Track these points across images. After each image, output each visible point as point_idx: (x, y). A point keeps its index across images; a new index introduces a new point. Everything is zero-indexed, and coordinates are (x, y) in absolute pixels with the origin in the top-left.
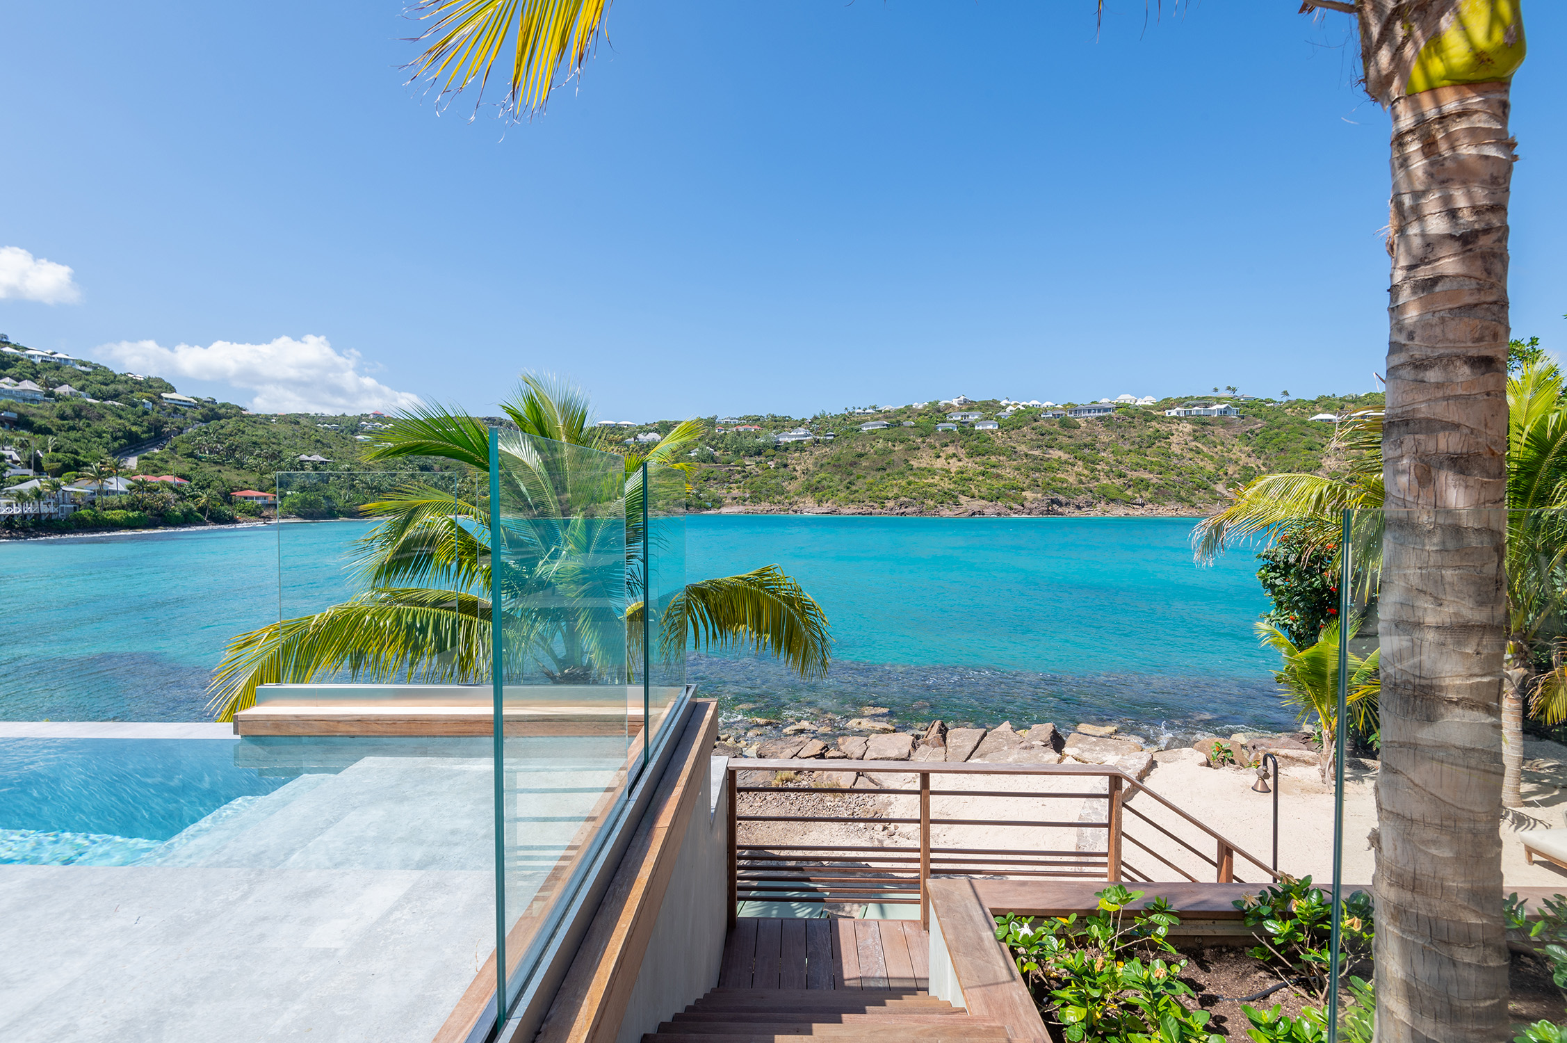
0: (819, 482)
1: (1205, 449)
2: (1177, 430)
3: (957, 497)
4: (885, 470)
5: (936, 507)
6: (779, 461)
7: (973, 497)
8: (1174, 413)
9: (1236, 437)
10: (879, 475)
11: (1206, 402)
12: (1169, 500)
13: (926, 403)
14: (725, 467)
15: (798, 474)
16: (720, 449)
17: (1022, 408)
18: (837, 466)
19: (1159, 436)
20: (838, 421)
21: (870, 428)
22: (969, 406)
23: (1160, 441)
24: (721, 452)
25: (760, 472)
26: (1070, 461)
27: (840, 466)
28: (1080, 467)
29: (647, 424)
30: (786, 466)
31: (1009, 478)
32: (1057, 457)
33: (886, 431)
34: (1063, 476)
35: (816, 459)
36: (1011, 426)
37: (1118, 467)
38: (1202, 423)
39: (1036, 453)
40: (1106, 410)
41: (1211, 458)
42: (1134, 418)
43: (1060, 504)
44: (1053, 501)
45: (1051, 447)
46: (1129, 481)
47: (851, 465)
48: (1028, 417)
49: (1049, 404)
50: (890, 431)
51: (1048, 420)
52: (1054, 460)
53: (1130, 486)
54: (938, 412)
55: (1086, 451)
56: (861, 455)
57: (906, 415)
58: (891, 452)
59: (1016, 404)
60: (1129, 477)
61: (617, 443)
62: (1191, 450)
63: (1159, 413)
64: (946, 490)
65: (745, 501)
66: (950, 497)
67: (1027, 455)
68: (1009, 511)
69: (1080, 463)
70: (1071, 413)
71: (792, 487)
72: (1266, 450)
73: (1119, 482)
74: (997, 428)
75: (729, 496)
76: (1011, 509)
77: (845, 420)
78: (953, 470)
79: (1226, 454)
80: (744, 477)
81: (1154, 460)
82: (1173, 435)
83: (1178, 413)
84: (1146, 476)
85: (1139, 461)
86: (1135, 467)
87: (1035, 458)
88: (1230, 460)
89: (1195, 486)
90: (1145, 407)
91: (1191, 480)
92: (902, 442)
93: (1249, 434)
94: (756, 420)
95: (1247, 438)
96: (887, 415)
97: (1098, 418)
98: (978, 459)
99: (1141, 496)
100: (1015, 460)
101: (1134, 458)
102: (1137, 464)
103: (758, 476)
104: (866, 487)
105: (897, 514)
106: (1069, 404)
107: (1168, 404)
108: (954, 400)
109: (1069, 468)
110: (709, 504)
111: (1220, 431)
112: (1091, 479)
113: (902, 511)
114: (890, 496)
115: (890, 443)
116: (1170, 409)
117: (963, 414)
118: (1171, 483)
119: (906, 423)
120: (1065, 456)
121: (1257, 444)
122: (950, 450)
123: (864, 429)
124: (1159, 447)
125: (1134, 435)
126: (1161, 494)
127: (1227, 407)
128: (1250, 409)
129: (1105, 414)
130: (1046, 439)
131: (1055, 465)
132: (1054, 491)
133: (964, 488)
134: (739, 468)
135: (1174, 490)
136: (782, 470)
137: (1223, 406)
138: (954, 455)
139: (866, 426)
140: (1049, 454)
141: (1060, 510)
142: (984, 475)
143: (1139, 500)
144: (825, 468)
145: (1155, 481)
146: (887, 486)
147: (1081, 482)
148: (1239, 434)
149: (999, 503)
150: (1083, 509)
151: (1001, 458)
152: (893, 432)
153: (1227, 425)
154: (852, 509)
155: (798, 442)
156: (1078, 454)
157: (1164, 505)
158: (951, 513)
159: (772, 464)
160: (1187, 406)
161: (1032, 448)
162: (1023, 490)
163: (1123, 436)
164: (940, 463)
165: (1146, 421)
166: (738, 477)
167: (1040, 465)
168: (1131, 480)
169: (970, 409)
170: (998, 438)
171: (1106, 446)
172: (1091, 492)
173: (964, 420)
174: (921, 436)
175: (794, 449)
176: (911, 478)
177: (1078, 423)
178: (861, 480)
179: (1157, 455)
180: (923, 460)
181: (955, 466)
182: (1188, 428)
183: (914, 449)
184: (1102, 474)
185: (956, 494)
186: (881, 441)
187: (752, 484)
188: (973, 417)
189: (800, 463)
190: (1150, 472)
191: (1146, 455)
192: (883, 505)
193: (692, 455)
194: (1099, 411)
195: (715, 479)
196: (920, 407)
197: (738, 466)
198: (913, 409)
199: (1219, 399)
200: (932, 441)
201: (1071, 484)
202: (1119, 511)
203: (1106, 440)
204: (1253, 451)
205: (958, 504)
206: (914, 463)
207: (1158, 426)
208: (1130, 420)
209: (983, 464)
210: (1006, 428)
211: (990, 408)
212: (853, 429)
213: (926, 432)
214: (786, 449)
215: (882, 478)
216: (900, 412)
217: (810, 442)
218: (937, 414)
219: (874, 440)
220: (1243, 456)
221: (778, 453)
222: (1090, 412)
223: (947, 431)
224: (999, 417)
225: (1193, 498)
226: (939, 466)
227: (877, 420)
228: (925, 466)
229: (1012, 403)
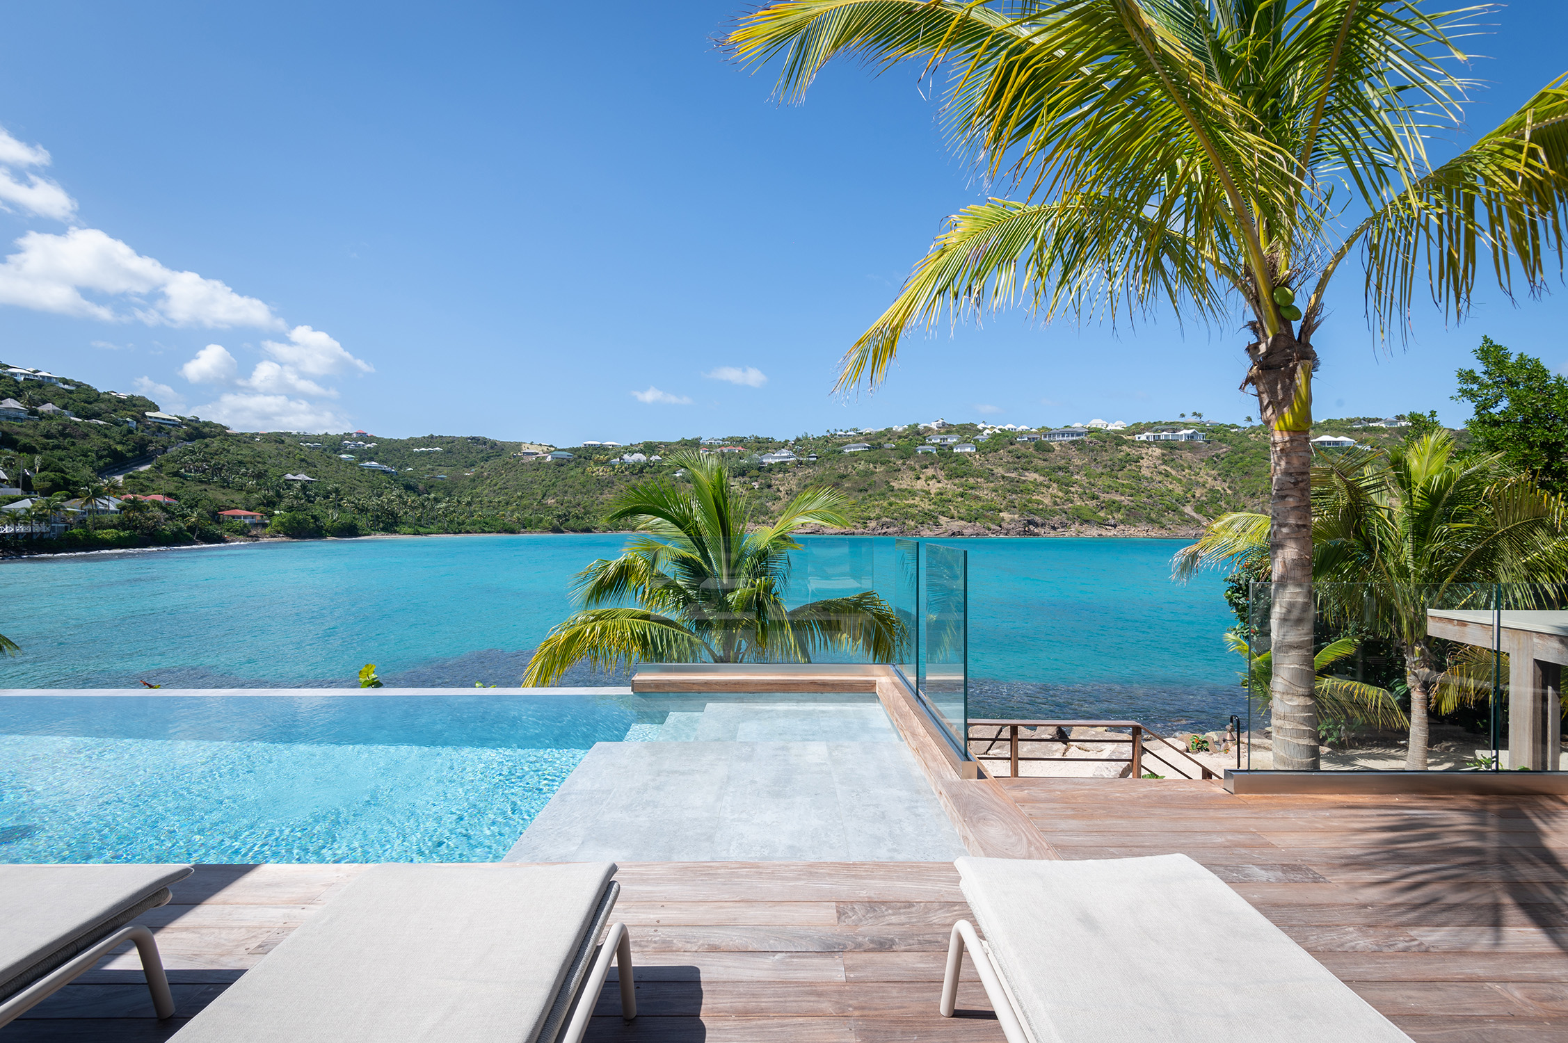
1: (1173, 473)
2: (1147, 454)
3: (937, 518)
4: (867, 491)
5: (917, 527)
6: (763, 481)
7: (953, 518)
8: (1143, 438)
9: (1202, 461)
10: (861, 496)
11: (1174, 427)
12: (1140, 521)
13: (906, 426)
15: (781, 495)
17: (998, 432)
18: (819, 486)
19: (1129, 460)
20: (821, 443)
21: (852, 450)
22: (948, 429)
23: (1130, 465)
26: (1046, 483)
28: (1054, 487)
29: (631, 445)
30: (769, 486)
31: (987, 500)
32: (1032, 480)
33: (868, 453)
34: (1038, 498)
35: (800, 480)
36: (988, 449)
37: (1091, 489)
38: (1170, 447)
39: (1013, 475)
40: (1079, 434)
41: (1180, 481)
42: (1106, 442)
43: (1036, 525)
44: (1030, 522)
45: (1027, 470)
46: (1102, 503)
47: (833, 486)
48: (1004, 440)
49: (1025, 427)
50: (871, 453)
51: (1023, 443)
52: (1030, 482)
53: (1102, 508)
54: (917, 434)
55: (1060, 474)
56: (843, 477)
57: (886, 438)
58: (873, 473)
59: (992, 428)
60: (1102, 499)
61: (603, 463)
62: (1161, 473)
63: (1129, 437)
64: (927, 511)
66: (929, 518)
67: (1003, 477)
68: (987, 532)
69: (1055, 485)
70: (1045, 437)
71: (775, 507)
72: (1232, 474)
73: (1092, 504)
74: (974, 450)
76: (989, 529)
77: (827, 442)
78: (933, 491)
79: (1193, 477)
81: (1125, 482)
82: (1143, 458)
83: (1148, 437)
84: (1118, 498)
85: (1111, 483)
86: (1107, 490)
87: (1012, 480)
88: (1197, 483)
89: (1164, 508)
90: (1116, 432)
91: (1160, 502)
92: (883, 464)
93: (1215, 458)
94: (740, 441)
95: (1213, 462)
96: (868, 437)
97: (1071, 442)
98: (957, 481)
99: (1114, 518)
100: (992, 482)
101: (1106, 481)
102: (1109, 487)
105: (879, 534)
106: (1043, 428)
107: (1139, 428)
108: (933, 423)
109: (1044, 490)
111: (1188, 455)
112: (1066, 501)
113: (883, 531)
114: (872, 516)
115: (872, 465)
116: (1140, 434)
117: (942, 437)
118: (1142, 505)
119: (886, 446)
120: (1040, 479)
121: (1223, 468)
122: (930, 472)
123: (846, 451)
124: (1130, 470)
125: (1106, 458)
126: (1133, 516)
127: (1194, 432)
128: (1215, 434)
129: (1077, 438)
130: (1021, 462)
131: (1031, 487)
132: (1030, 512)
133: (944, 509)
135: (1144, 512)
136: (766, 490)
137: (1190, 432)
138: (934, 477)
139: (848, 448)
140: (1025, 476)
141: (1036, 531)
142: (962, 497)
143: (1112, 522)
144: (808, 488)
145: (1126, 503)
146: (869, 507)
147: (1056, 504)
148: (1206, 458)
149: (978, 524)
150: (1058, 530)
151: (979, 480)
152: (875, 454)
153: (1194, 449)
155: (782, 463)
156: (1053, 477)
157: (1135, 526)
158: (931, 533)
159: (756, 485)
160: (1156, 431)
161: (1008, 471)
162: (1000, 511)
163: (1095, 460)
164: (920, 484)
165: (1117, 445)
167: (1016, 487)
168: (1104, 502)
169: (948, 432)
170: (976, 461)
171: (1080, 469)
172: (1066, 513)
173: (943, 443)
174: (902, 458)
175: (778, 470)
176: (893, 499)
177: (1052, 446)
179: (1128, 477)
180: (904, 482)
181: (934, 487)
182: (1158, 452)
183: (895, 471)
184: (1075, 496)
185: (936, 514)
188: (951, 440)
189: (784, 484)
190: (1122, 495)
191: (1117, 478)
192: (865, 525)
193: (678, 475)
194: (1072, 436)
196: (900, 429)
198: (893, 432)
199: (1187, 424)
200: (912, 463)
201: (1047, 506)
202: (1093, 532)
203: (1079, 463)
204: (1219, 475)
205: (938, 525)
206: (895, 484)
207: (1128, 450)
208: (1102, 444)
209: (962, 486)
210: (984, 451)
211: (968, 431)
212: (835, 451)
213: (906, 454)
214: (770, 470)
215: (864, 499)
216: (881, 435)
217: (793, 463)
218: (916, 437)
219: (856, 462)
220: (1210, 479)
221: (762, 474)
222: (1063, 436)
223: (927, 453)
224: (977, 440)
225: (1163, 520)
226: (919, 487)
227: (858, 442)
228: (906, 487)
229: (989, 427)
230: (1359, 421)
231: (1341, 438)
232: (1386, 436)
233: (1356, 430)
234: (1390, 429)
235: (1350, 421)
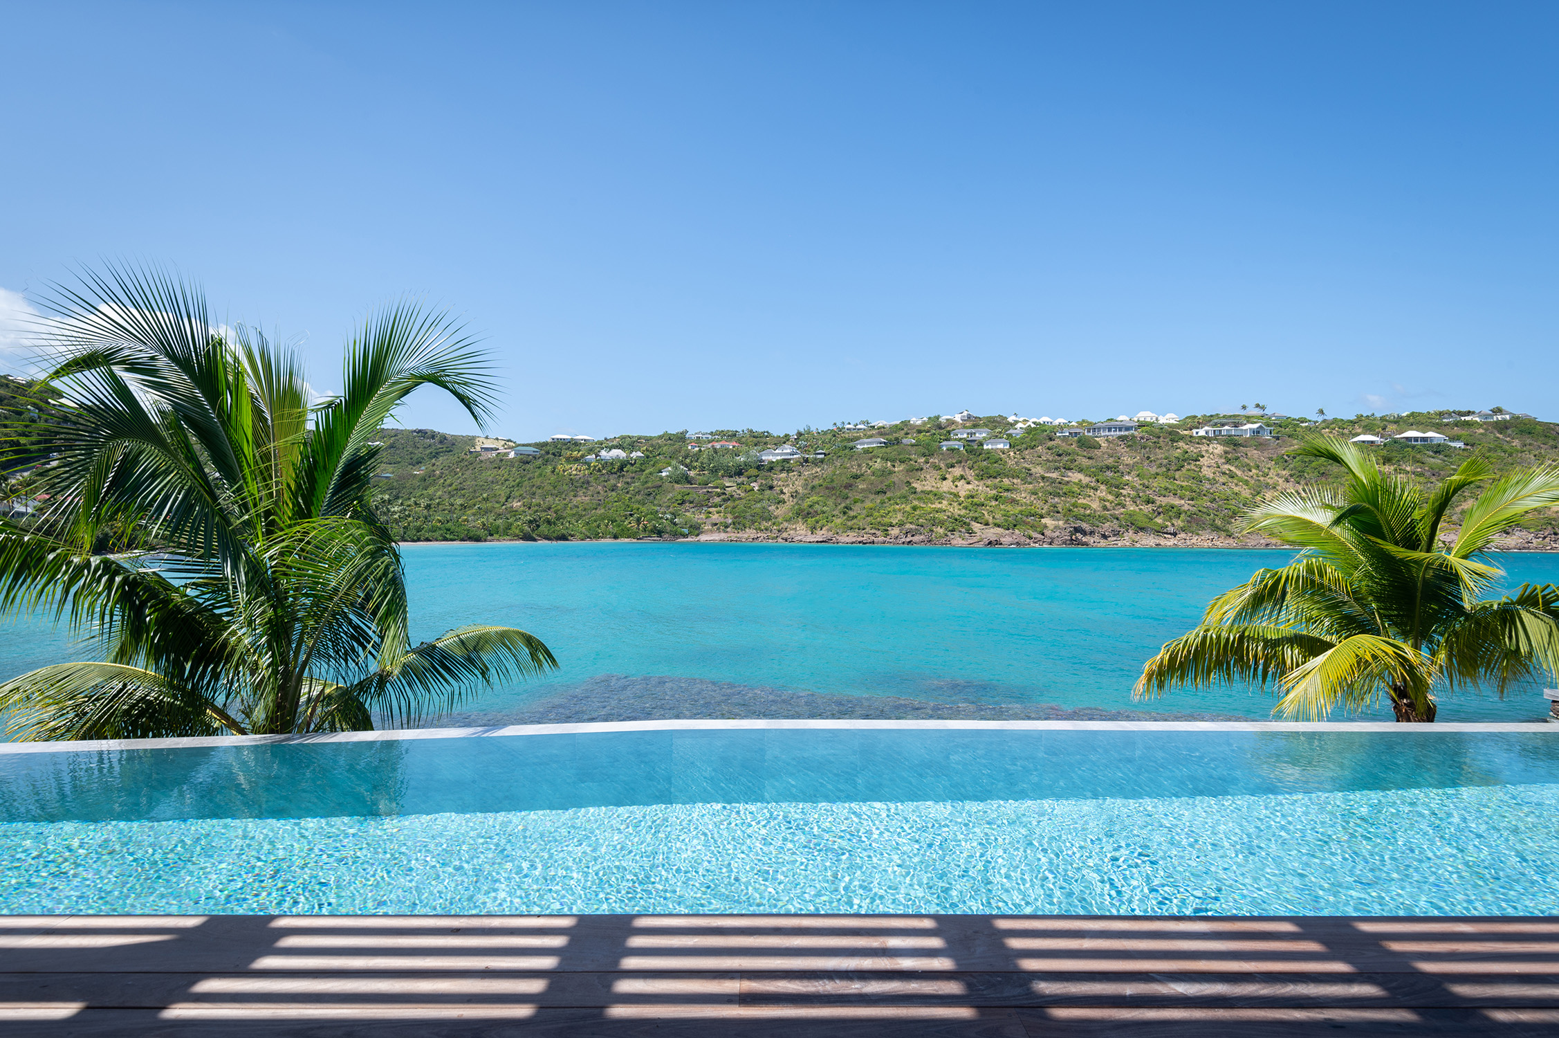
0: (811, 506)
1: (1239, 473)
2: (1207, 451)
3: (969, 525)
4: (885, 493)
5: (946, 535)
6: (763, 481)
7: (987, 524)
8: (1202, 432)
9: (1271, 459)
10: (879, 499)
11: (1236, 422)
12: (1204, 529)
13: (925, 419)
14: (702, 488)
15: (786, 497)
16: (695, 468)
17: (1033, 426)
18: (830, 488)
19: (1186, 459)
20: (829, 436)
21: (866, 446)
22: (974, 422)
23: (1189, 464)
24: (696, 472)
25: (742, 494)
26: (1092, 484)
27: (833, 488)
28: (1103, 492)
29: (606, 439)
30: (771, 488)
31: (1026, 504)
32: (1077, 481)
33: (884, 450)
34: (1085, 501)
35: (806, 480)
36: (1024, 446)
37: (1144, 492)
38: (1233, 443)
39: (1054, 475)
40: (1128, 429)
41: (1247, 483)
42: (1159, 437)
43: (1084, 533)
44: (1077, 530)
45: (1070, 469)
46: (1159, 508)
47: (846, 487)
48: (1039, 435)
49: (1062, 421)
50: (888, 450)
51: (1064, 439)
52: (1075, 483)
53: (1159, 514)
54: (940, 429)
55: (1109, 474)
56: (856, 477)
57: (903, 432)
58: (891, 473)
59: (1025, 421)
60: (1158, 503)
61: (577, 460)
62: (1224, 473)
63: (1186, 432)
64: (957, 517)
65: (727, 527)
66: (959, 524)
67: (1043, 478)
68: (1028, 540)
69: (1103, 487)
70: (1089, 432)
71: (780, 511)
72: (1305, 474)
73: (1147, 509)
74: (1008, 447)
75: (708, 521)
76: (1030, 538)
77: (835, 436)
78: (962, 494)
79: (1262, 479)
80: (724, 500)
81: (1184, 484)
82: (1203, 456)
83: (1207, 433)
84: (1177, 502)
85: (1167, 485)
86: (1164, 492)
87: (1053, 481)
88: (1267, 486)
89: (1230, 513)
90: (1170, 426)
91: (1226, 506)
92: (902, 462)
93: (1285, 457)
94: (733, 435)
95: (1283, 461)
96: (882, 431)
97: (1120, 438)
98: (989, 482)
99: (1173, 525)
100: (1030, 483)
101: (1161, 482)
102: (1166, 489)
103: (740, 499)
104: (865, 512)
105: (904, 543)
106: (1083, 421)
107: (1195, 422)
108: (956, 416)
109: (1091, 493)
110: (686, 531)
111: (1254, 453)
112: (1117, 505)
113: (908, 540)
114: (894, 522)
115: (889, 464)
116: (1198, 428)
117: (969, 431)
118: (1205, 510)
119: (905, 441)
120: (1086, 480)
121: (1295, 468)
122: (957, 471)
123: (859, 447)
124: (1189, 470)
125: (1160, 456)
126: (1195, 522)
127: (1261, 427)
128: (1285, 428)
129: (1127, 433)
130: (1063, 460)
131: (1076, 489)
132: (1077, 518)
133: (977, 515)
134: (719, 490)
135: (1208, 518)
136: (768, 492)
137: (1255, 426)
138: (962, 477)
139: (861, 444)
140: (1068, 477)
141: (1084, 539)
142: (996, 500)
143: (1171, 529)
144: (817, 490)
145: (1186, 507)
146: (889, 512)
147: (1105, 508)
148: (1275, 457)
149: (1017, 532)
150: (1109, 539)
151: (1015, 481)
152: (892, 451)
153: (1261, 446)
154: (851, 537)
155: (784, 460)
156: (1100, 478)
157: (1198, 534)
158: (963, 542)
159: (756, 486)
160: (1216, 425)
161: (1048, 470)
162: (1042, 517)
163: (1148, 458)
164: (946, 486)
165: (1172, 441)
166: (717, 500)
167: (1059, 489)
168: (1160, 506)
169: (975, 426)
170: (1010, 458)
171: (1131, 468)
172: (1117, 519)
173: (970, 438)
174: (924, 455)
175: (780, 468)
176: (916, 503)
177: (1098, 442)
178: (859, 504)
179: (1188, 478)
180: (928, 482)
181: (963, 489)
182: (1219, 449)
183: (917, 470)
184: (1128, 499)
185: (968, 521)
186: (879, 460)
187: (734, 508)
188: (980, 435)
189: (788, 485)
190: (1181, 498)
191: (1175, 479)
192: (886, 533)
193: (664, 474)
194: (1120, 430)
195: (691, 502)
196: (919, 422)
197: (717, 488)
198: (911, 425)
199: (1248, 417)
200: (936, 461)
201: (1095, 511)
202: (1149, 541)
203: (1130, 461)
204: (1291, 476)
205: (971, 532)
206: (918, 486)
207: (1186, 447)
208: (1155, 440)
209: (996, 487)
210: (1019, 448)
211: (997, 424)
212: (846, 447)
213: (929, 453)
214: (771, 469)
215: (883, 503)
216: (896, 428)
217: (797, 461)
218: (938, 431)
219: (871, 459)
220: (1281, 481)
221: (763, 473)
222: (1110, 430)
223: (953, 450)
224: (1010, 436)
225: (1229, 527)
226: (945, 489)
227: (871, 436)
228: (930, 489)
229: (1021, 419)
230: (1449, 414)
231: (1430, 434)
232: (1481, 431)
233: (1447, 425)
234: (1485, 423)
235: (1441, 414)
